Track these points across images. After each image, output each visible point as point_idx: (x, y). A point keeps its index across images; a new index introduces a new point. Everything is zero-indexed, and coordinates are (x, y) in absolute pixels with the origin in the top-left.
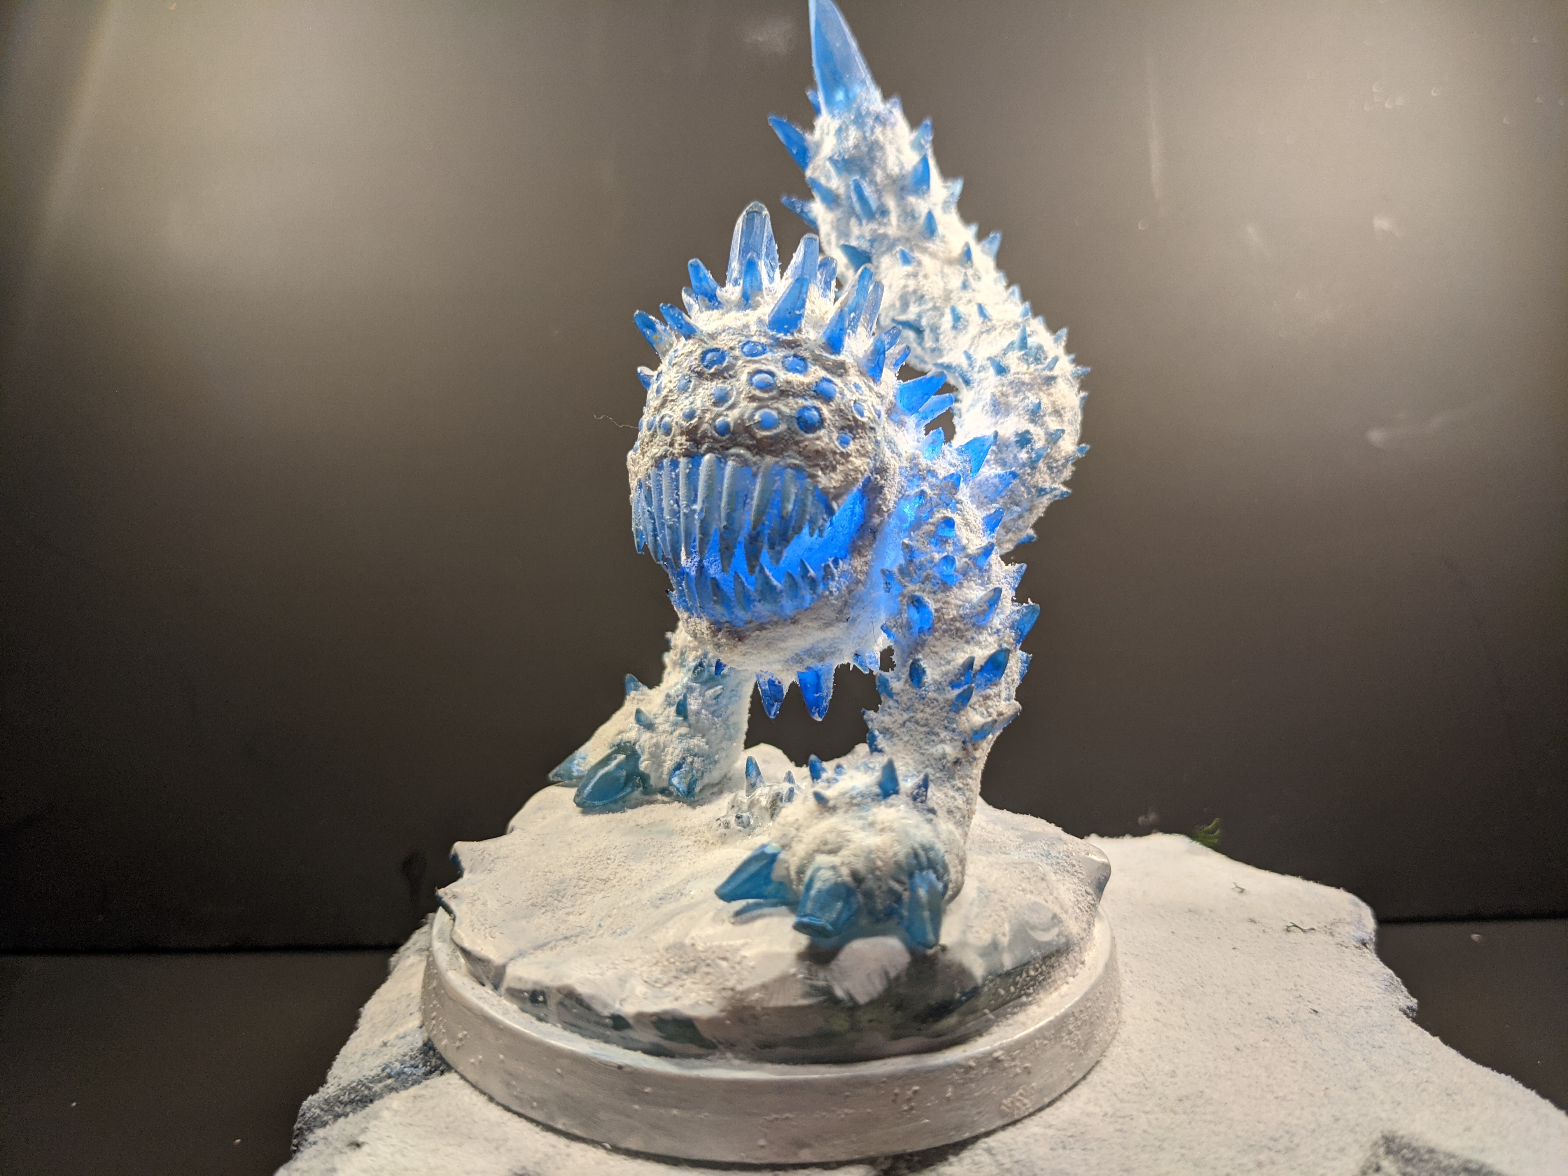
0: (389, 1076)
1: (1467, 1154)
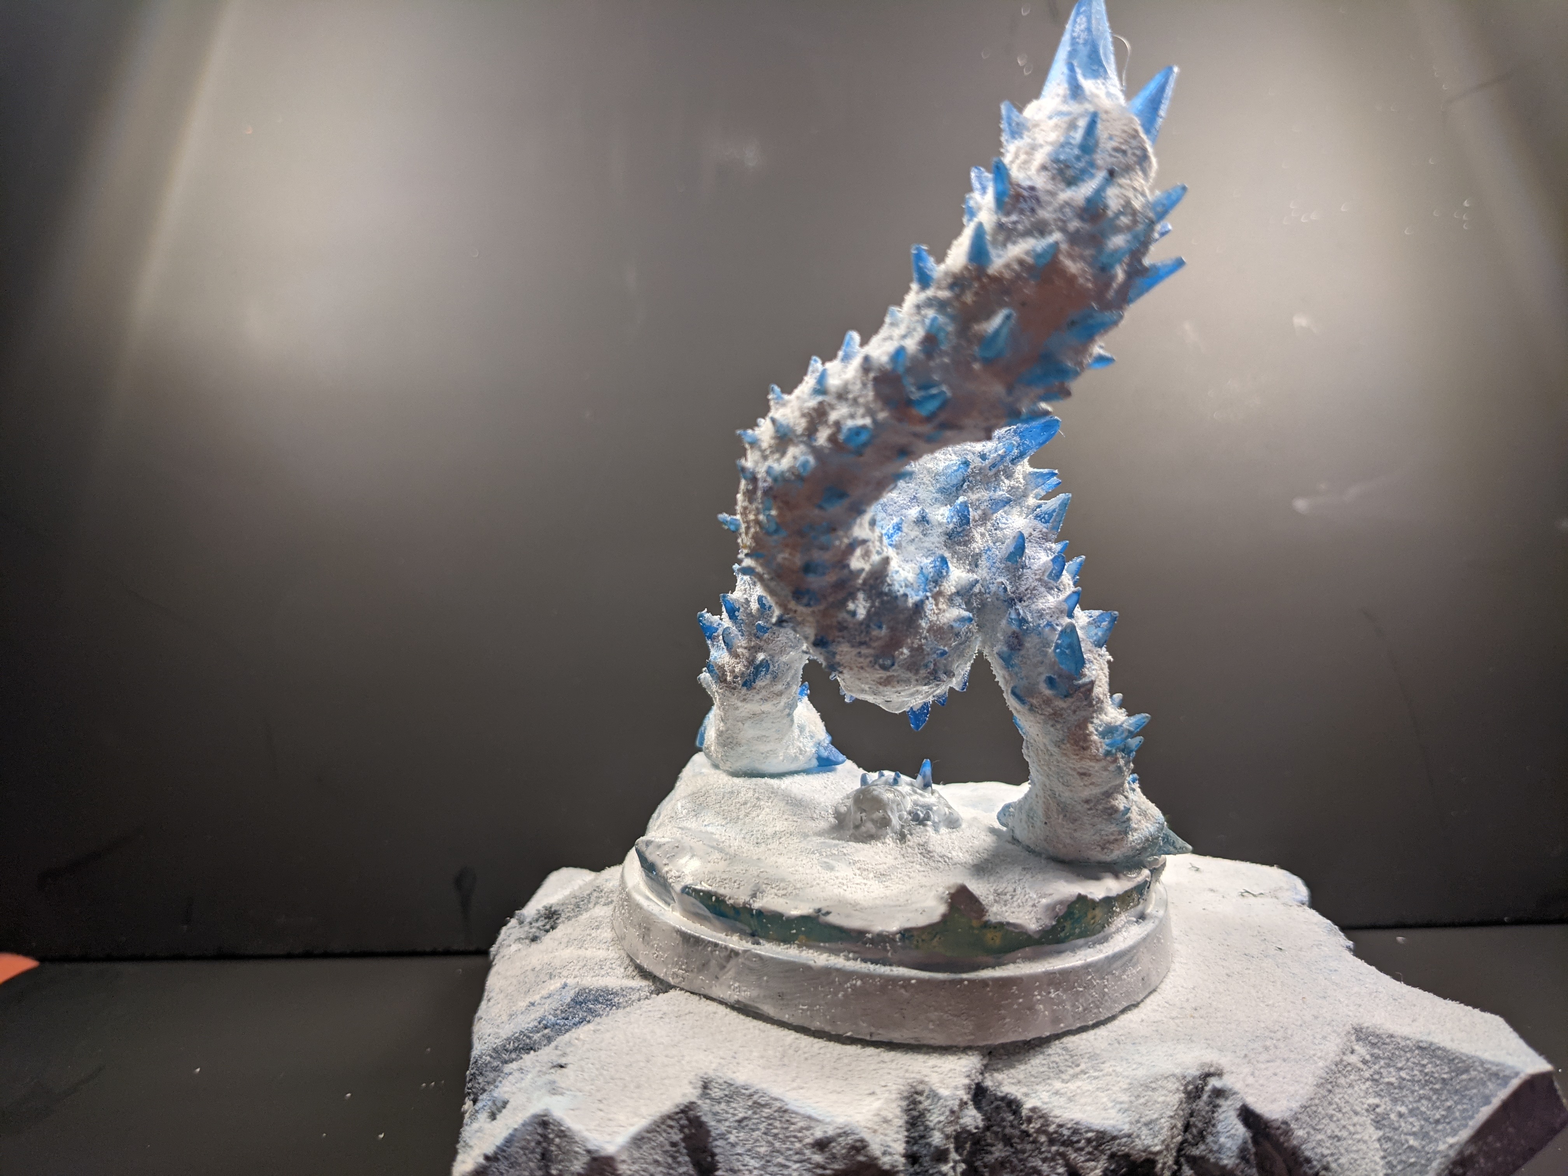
0: (546, 1027)
1: (1418, 1037)
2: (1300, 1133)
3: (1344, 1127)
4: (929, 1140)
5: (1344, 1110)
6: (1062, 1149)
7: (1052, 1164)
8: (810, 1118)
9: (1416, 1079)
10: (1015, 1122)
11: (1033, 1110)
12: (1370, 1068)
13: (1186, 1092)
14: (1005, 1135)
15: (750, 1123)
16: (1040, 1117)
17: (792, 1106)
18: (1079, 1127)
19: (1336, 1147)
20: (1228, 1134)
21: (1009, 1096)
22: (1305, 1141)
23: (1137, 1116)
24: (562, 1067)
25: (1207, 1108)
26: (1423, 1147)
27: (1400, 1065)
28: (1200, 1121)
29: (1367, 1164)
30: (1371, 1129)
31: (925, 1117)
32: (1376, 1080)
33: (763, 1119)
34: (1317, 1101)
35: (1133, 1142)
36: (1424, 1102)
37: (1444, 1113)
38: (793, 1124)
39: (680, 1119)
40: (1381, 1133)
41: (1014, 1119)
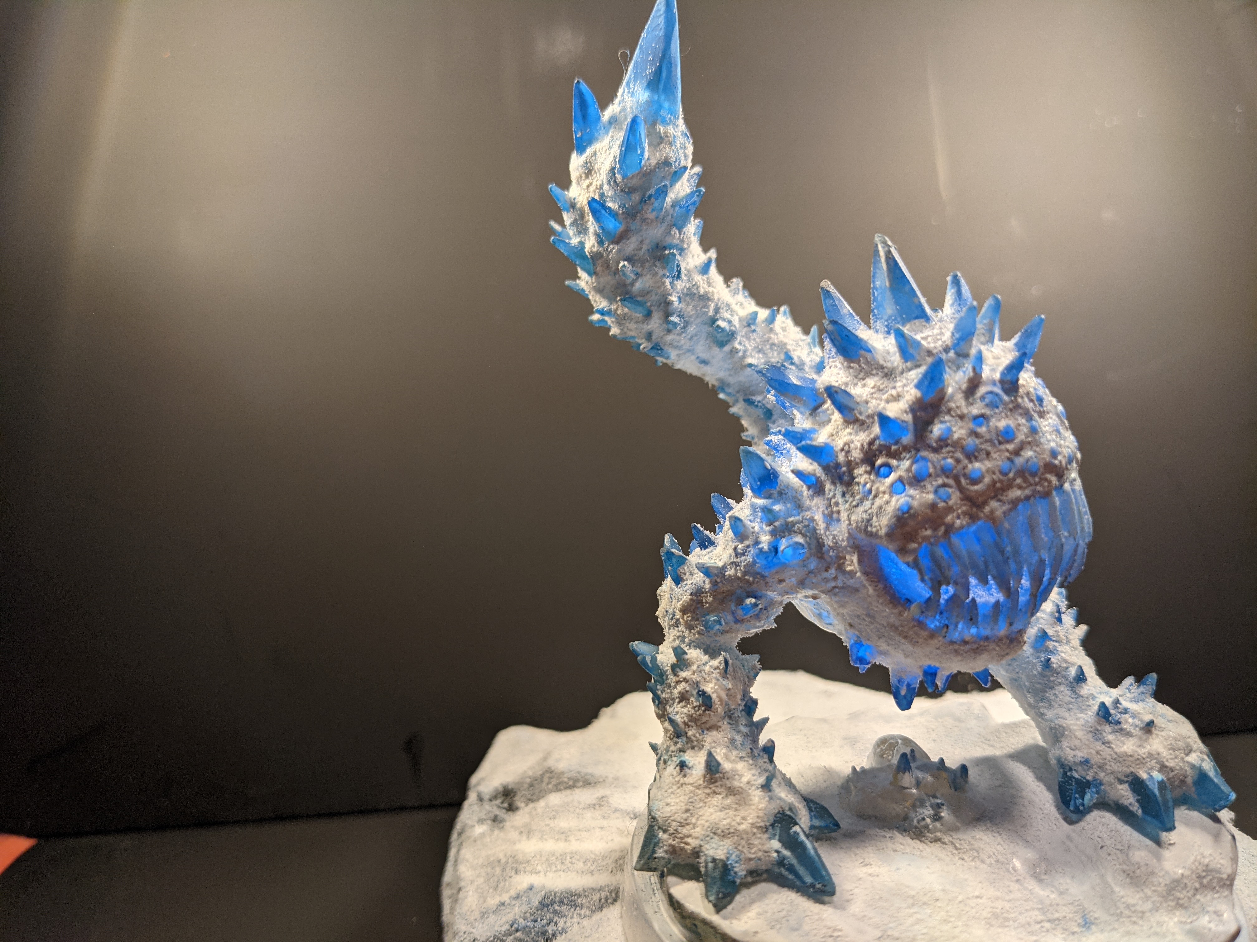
0: (517, 930)
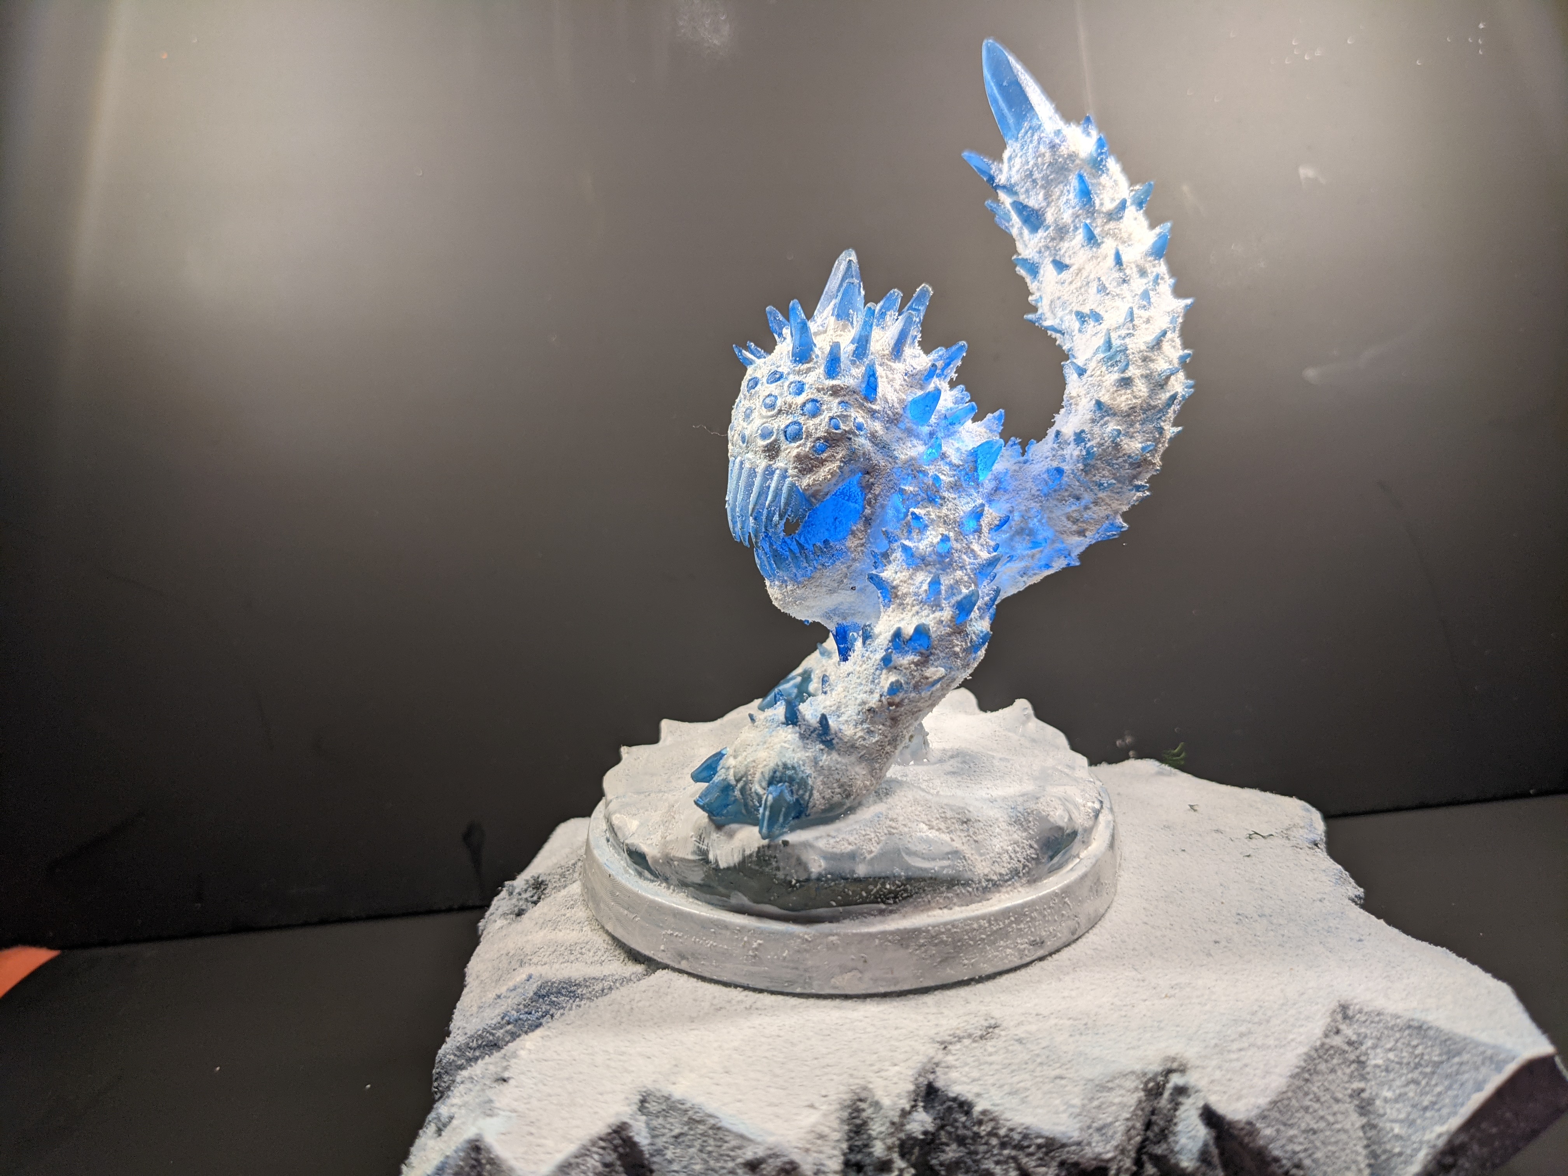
0: (509, 1023)
1: (1408, 1015)
2: (1268, 1132)
3: (1322, 1118)
4: (872, 1150)
5: (1323, 1099)
6: (1013, 1153)
7: (1004, 1167)
8: (742, 1137)
9: (1405, 1061)
10: (968, 1123)
11: (984, 1113)
12: (1357, 1049)
13: (1146, 1090)
14: (958, 1136)
15: (686, 1139)
16: (991, 1120)
17: (725, 1123)
18: (1029, 1132)
19: (1312, 1142)
20: (1190, 1134)
21: (960, 1097)
22: (1273, 1140)
23: (1089, 1122)
24: (504, 1080)
25: (1169, 1106)
26: (1410, 1136)
27: (1389, 1046)
28: (1162, 1119)
29: (1347, 1155)
30: (1354, 1116)
31: (868, 1125)
32: (1363, 1063)
33: (699, 1136)
34: (1290, 1094)
35: (1082, 1150)
36: (1412, 1086)
37: (1434, 1099)
38: (726, 1142)
39: (614, 1139)
40: (1364, 1120)
41: (966, 1120)
